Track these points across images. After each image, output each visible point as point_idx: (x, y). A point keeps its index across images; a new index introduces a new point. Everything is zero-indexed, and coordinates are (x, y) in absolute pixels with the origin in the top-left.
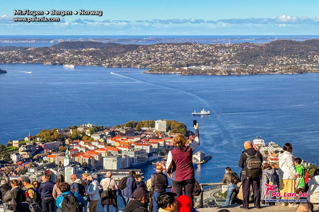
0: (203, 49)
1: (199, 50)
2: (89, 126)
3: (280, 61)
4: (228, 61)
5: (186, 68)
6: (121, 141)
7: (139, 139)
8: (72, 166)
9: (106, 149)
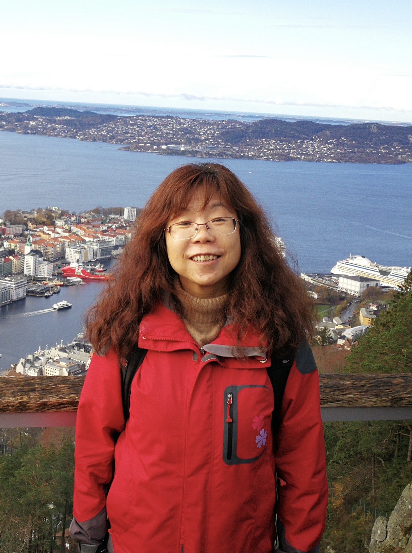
0: (186, 124)
1: (181, 126)
2: (54, 210)
3: (267, 144)
4: (211, 140)
5: (164, 147)
6: (86, 229)
7: (105, 228)
8: (32, 255)
9: (69, 237)
